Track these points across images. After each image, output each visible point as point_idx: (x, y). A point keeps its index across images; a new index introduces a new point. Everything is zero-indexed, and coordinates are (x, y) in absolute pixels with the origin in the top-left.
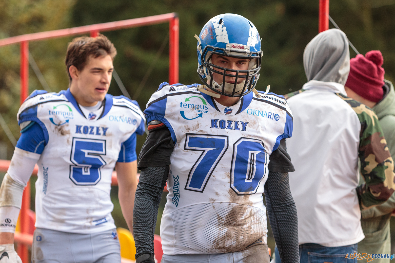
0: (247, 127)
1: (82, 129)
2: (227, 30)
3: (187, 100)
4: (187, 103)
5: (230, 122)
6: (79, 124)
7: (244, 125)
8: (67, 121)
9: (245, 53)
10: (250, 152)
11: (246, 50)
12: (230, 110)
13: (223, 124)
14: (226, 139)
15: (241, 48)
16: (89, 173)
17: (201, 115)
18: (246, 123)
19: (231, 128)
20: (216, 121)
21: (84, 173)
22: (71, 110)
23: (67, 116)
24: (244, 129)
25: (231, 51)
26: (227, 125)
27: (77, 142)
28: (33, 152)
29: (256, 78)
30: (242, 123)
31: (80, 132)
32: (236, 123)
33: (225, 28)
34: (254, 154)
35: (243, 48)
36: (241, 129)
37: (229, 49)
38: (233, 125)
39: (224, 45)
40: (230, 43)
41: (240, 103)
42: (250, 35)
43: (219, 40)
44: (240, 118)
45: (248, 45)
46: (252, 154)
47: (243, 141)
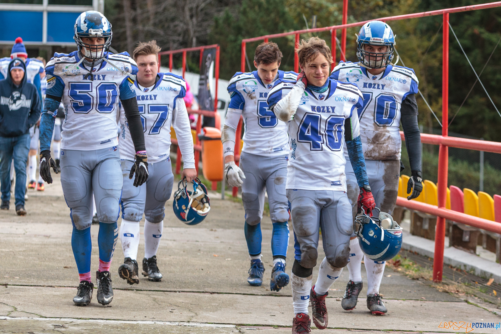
0: (385, 88)
1: (263, 95)
2: (371, 30)
3: (351, 71)
4: (351, 73)
5: (375, 84)
6: (261, 92)
7: (383, 86)
8: (254, 91)
9: (381, 43)
10: (386, 102)
11: (382, 41)
12: (375, 77)
13: (370, 85)
14: (371, 94)
15: (379, 40)
16: (270, 121)
17: (358, 80)
18: (384, 85)
19: (375, 88)
20: (367, 83)
21: (267, 121)
22: (256, 83)
23: (253, 87)
24: (383, 88)
25: (373, 42)
26: (373, 86)
27: (260, 103)
28: (238, 109)
29: (391, 57)
30: (382, 85)
31: (262, 97)
32: (378, 85)
33: (370, 29)
34: (388, 103)
35: (380, 40)
36: (381, 88)
37: (372, 41)
38: (376, 86)
39: (369, 39)
40: (372, 37)
41: (382, 73)
42: (385, 32)
43: (367, 36)
44: (381, 82)
45: (384, 38)
46: (387, 103)
47: (382, 96)
